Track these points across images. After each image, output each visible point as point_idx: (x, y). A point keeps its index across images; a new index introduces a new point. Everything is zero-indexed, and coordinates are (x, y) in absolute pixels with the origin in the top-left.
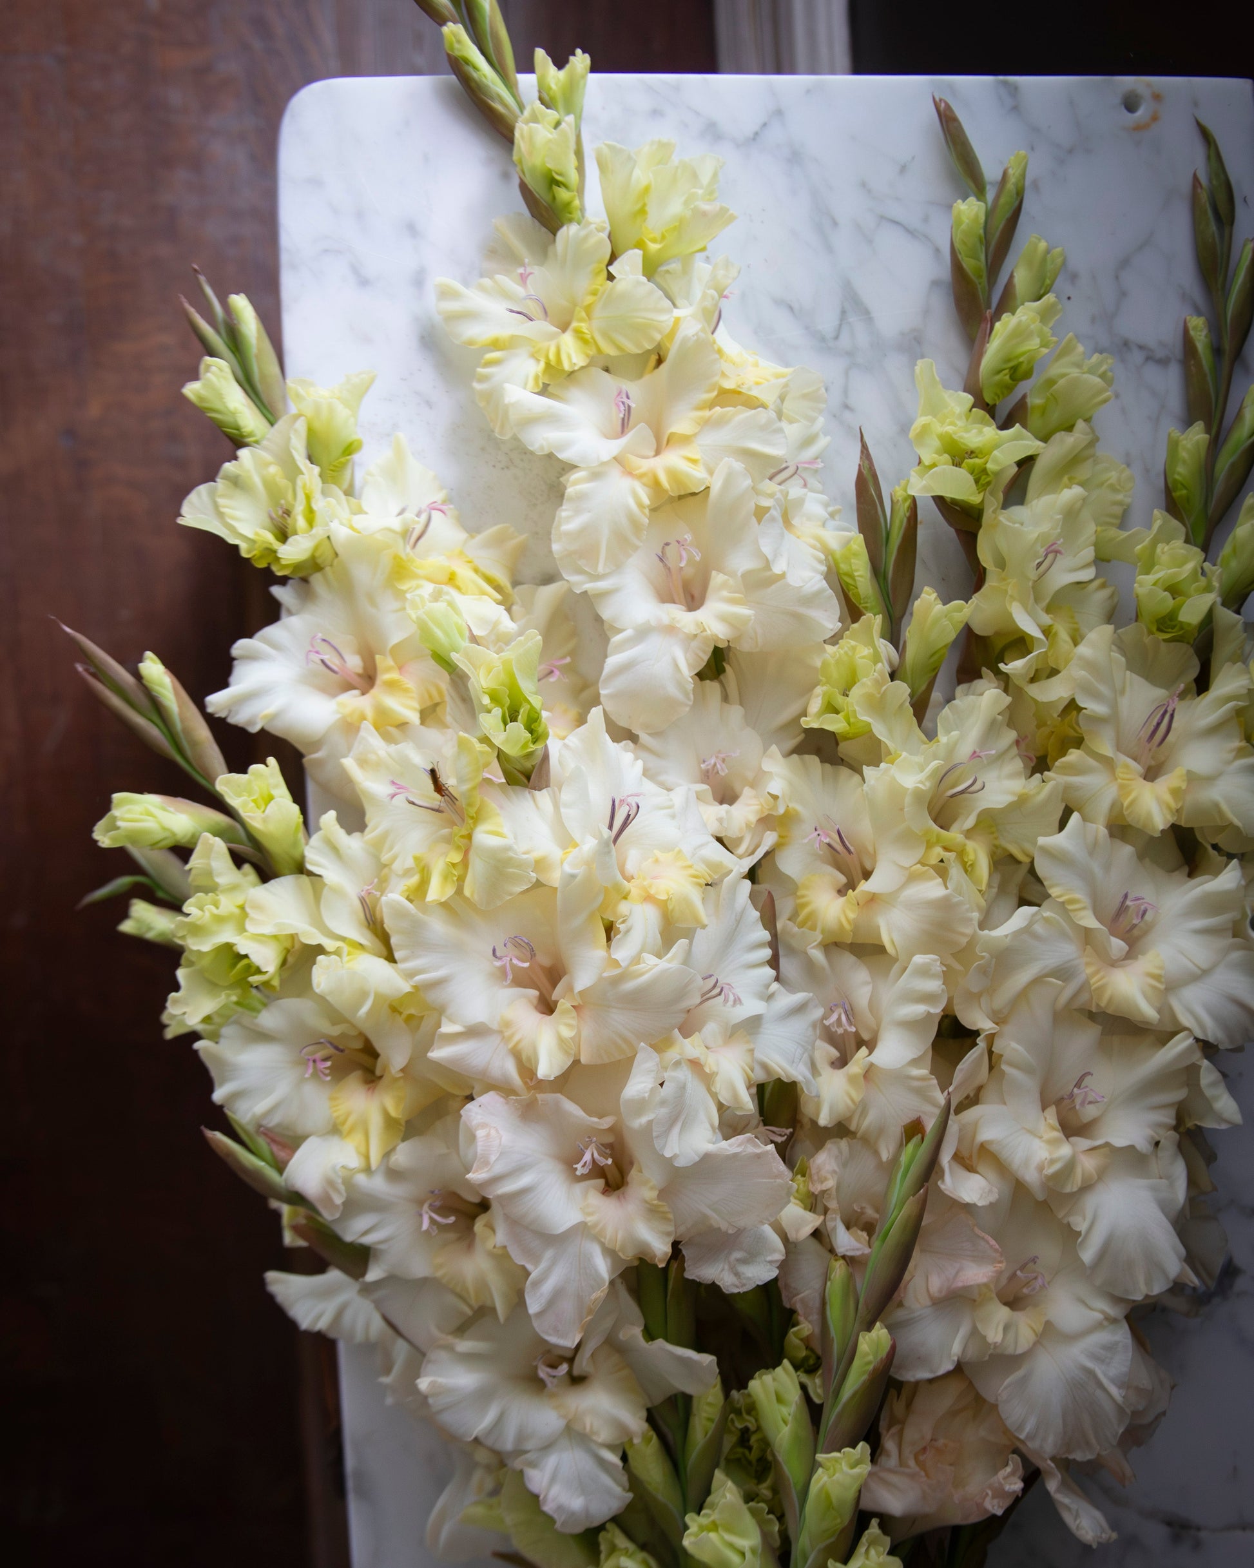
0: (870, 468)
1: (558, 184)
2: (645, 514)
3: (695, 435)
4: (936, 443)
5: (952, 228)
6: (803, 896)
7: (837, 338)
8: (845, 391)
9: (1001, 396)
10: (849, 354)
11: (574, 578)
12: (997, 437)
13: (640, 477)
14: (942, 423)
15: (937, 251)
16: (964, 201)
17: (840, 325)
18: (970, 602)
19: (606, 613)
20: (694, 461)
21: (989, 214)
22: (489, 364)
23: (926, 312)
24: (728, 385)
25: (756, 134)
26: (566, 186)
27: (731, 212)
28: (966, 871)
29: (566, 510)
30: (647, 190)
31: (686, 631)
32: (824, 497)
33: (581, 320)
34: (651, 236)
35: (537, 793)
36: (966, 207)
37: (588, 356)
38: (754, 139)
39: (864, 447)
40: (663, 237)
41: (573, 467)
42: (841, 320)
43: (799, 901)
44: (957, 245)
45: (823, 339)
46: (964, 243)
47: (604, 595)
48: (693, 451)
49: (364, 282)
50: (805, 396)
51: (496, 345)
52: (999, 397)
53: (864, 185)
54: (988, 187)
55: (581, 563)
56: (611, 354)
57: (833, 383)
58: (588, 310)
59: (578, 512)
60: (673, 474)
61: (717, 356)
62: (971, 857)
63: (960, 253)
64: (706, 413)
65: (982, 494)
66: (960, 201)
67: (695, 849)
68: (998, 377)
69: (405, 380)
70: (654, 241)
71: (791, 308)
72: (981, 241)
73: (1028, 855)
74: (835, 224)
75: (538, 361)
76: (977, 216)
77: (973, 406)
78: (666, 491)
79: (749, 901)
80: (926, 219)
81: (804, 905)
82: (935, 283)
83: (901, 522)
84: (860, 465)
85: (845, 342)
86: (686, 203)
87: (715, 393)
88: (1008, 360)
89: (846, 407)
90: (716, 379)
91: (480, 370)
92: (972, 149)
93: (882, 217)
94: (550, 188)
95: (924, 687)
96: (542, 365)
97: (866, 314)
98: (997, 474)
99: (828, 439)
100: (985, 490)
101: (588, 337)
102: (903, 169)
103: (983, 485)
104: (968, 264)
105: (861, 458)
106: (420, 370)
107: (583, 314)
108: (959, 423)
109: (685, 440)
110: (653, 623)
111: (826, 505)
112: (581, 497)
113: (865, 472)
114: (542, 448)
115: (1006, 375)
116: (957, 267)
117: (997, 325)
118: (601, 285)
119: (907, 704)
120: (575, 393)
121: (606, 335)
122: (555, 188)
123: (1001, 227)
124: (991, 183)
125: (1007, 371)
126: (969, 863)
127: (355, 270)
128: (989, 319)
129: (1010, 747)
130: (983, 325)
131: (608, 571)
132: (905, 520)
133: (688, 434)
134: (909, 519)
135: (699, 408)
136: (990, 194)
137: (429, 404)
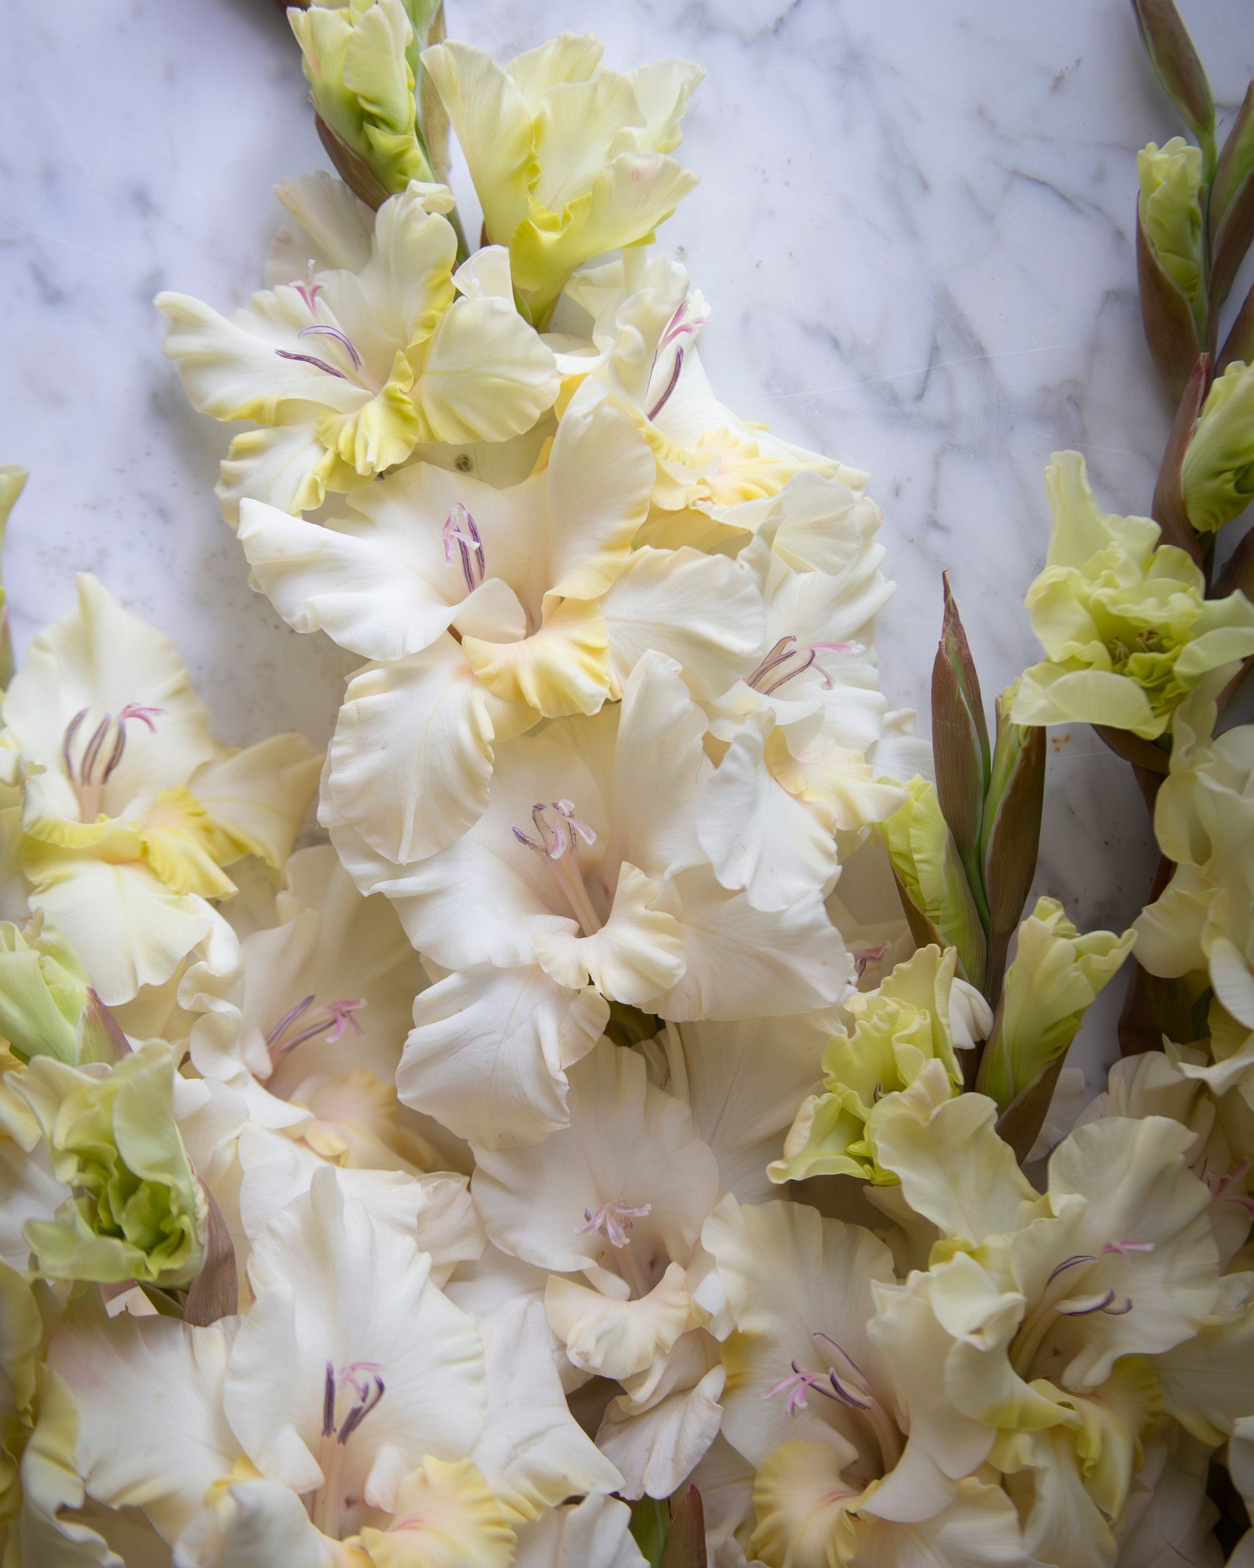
0: (960, 649)
1: (374, 120)
2: (488, 758)
3: (602, 599)
4: (1080, 617)
5: (1139, 194)
6: (763, 1491)
7: (920, 397)
8: (933, 496)
9: (1221, 518)
10: (943, 427)
11: (359, 868)
12: (1198, 611)
13: (486, 682)
14: (1093, 577)
15: (1119, 235)
16: (1160, 146)
17: (928, 373)
18: (1126, 934)
19: (420, 935)
20: (594, 652)
21: (1213, 171)
22: (243, 453)
23: (1094, 349)
24: (672, 501)
25: (781, 21)
26: (389, 125)
27: (686, 171)
28: (1083, 1478)
29: (338, 744)
30: (537, 130)
31: (559, 980)
32: (878, 696)
33: (402, 376)
34: (546, 216)
35: (198, 1331)
36: (1166, 156)
37: (408, 443)
38: (776, 31)
39: (951, 612)
40: (566, 218)
41: (360, 662)
42: (930, 364)
43: (759, 1498)
44: (1147, 229)
45: (895, 400)
46: (1158, 224)
47: (416, 901)
48: (594, 633)
49: (53, 297)
50: (819, 528)
51: (258, 417)
52: (1215, 518)
53: (981, 113)
54: (1218, 117)
55: (372, 840)
56: (451, 442)
57: (909, 479)
58: (418, 358)
59: (363, 747)
60: (549, 678)
61: (648, 449)
62: (1093, 1450)
63: (1153, 245)
64: (625, 557)
65: (1164, 720)
66: (1152, 145)
67: (516, 1447)
68: (1214, 484)
69: (123, 471)
70: (551, 226)
71: (836, 343)
72: (1193, 221)
73: (1219, 1432)
74: (925, 186)
75: (325, 450)
76: (1183, 176)
77: (1163, 540)
78: (535, 710)
79: (630, 1538)
80: (1100, 176)
81: (767, 1508)
82: (1113, 296)
83: (1012, 758)
84: (940, 643)
85: (935, 403)
86: (611, 153)
87: (643, 519)
88: (1232, 455)
89: (934, 524)
90: (646, 492)
91: (226, 464)
92: (1188, 44)
93: (1015, 173)
94: (360, 129)
95: (1035, 1080)
96: (328, 459)
97: (979, 354)
98: (1197, 680)
99: (892, 584)
100: (1174, 709)
101: (410, 409)
102: (1058, 83)
103: (1169, 701)
104: (1168, 265)
105: (944, 631)
106: (148, 454)
107: (406, 365)
108: (1123, 583)
109: (580, 610)
110: (500, 961)
111: (881, 711)
112: (368, 719)
113: (950, 659)
114: (304, 620)
115: (1228, 481)
116: (1148, 270)
117: (1217, 383)
118: (443, 310)
119: (991, 1128)
120: (394, 511)
121: (444, 407)
122: (370, 129)
123: (1238, 191)
124: (1226, 108)
125: (1229, 475)
126: (1089, 1463)
127: (39, 276)
128: (1203, 369)
129: (1198, 1216)
130: (1191, 381)
131: (420, 856)
132: (1019, 756)
133: (584, 598)
134: (1027, 752)
135: (612, 546)
136: (1221, 132)
137: (164, 514)
